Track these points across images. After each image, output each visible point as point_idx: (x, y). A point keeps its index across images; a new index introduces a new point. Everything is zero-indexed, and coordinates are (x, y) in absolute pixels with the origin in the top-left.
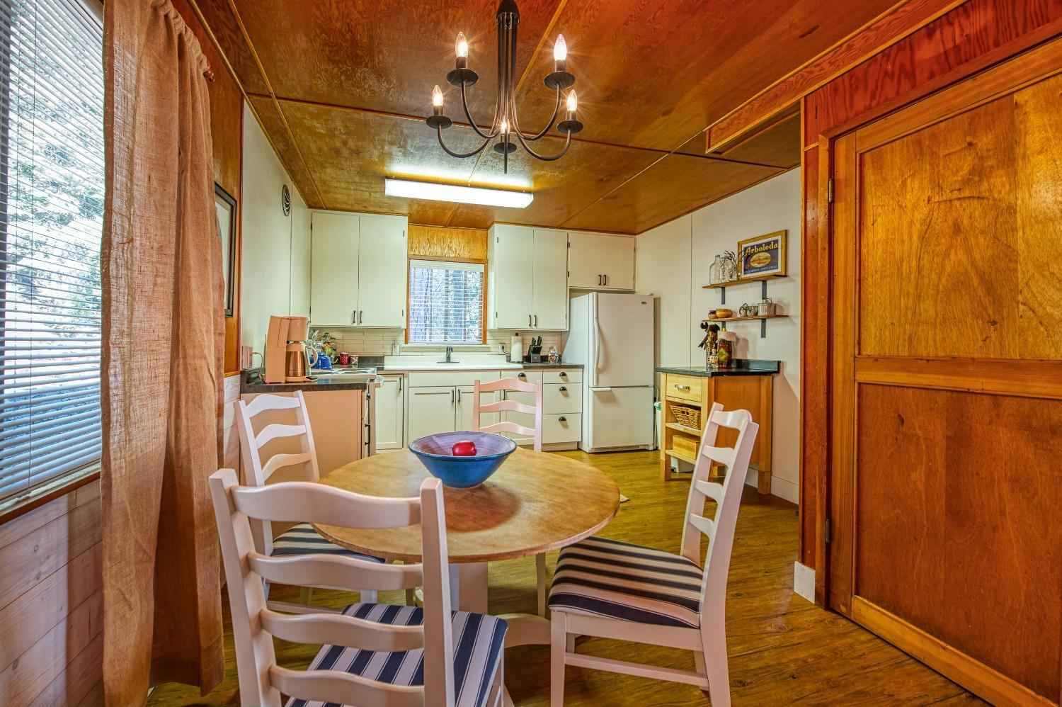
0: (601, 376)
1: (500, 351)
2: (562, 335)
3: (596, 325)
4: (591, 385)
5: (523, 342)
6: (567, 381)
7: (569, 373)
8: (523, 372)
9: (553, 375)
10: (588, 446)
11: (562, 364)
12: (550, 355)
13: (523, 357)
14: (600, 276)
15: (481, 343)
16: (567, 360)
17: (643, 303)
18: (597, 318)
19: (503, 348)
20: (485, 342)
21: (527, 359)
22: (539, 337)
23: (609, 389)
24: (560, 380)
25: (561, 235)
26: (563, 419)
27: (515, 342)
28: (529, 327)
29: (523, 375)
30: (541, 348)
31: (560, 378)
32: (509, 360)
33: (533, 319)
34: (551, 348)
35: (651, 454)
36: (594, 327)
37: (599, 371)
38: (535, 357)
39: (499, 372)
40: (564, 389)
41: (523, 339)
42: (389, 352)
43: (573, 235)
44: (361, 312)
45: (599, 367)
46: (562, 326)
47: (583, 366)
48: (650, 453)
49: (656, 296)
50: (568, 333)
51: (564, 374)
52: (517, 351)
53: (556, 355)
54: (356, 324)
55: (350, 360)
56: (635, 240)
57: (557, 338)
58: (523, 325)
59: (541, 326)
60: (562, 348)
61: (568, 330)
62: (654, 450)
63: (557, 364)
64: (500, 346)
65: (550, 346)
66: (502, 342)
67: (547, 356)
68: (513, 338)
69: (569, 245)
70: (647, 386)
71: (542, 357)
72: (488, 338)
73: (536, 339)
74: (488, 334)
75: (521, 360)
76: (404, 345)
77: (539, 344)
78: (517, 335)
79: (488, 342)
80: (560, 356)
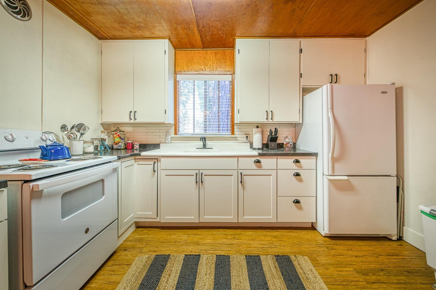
0: (336, 165)
1: (245, 140)
2: (296, 127)
3: (330, 115)
4: (326, 173)
5: (262, 133)
6: (301, 167)
7: (303, 161)
8: (258, 158)
9: (287, 162)
10: (324, 228)
11: (298, 152)
12: (285, 143)
13: (263, 144)
14: (331, 75)
15: (231, 133)
16: (302, 147)
17: (383, 92)
18: (332, 108)
19: (247, 137)
20: (233, 133)
21: (265, 146)
22: (276, 129)
23: (346, 178)
24: (294, 166)
25: (294, 42)
26: (297, 202)
27: (256, 133)
28: (267, 121)
29: (258, 162)
30: (277, 137)
31: (293, 164)
32: (251, 146)
33: (270, 114)
34: (286, 137)
35: (395, 244)
36: (329, 118)
37: (334, 160)
38: (273, 144)
39: (237, 159)
40: (298, 175)
41: (263, 131)
42: (163, 141)
43: (306, 42)
44: (135, 112)
45: (335, 156)
46: (296, 118)
47: (317, 154)
48: (393, 242)
49: (397, 85)
50: (302, 124)
51: (297, 161)
52: (257, 140)
53: (291, 143)
54: (132, 121)
55: (133, 146)
56: (366, 42)
57: (292, 129)
58: (262, 119)
59: (277, 119)
60: (296, 137)
61: (301, 122)
62: (398, 240)
63: (292, 152)
64: (245, 136)
65: (285, 136)
66: (247, 133)
67: (283, 144)
68: (255, 130)
69: (301, 51)
70: (390, 176)
71: (278, 144)
72: (236, 130)
73: (273, 130)
74: (235, 127)
75: (261, 147)
76: (173, 136)
77: (276, 134)
78: (258, 127)
79: (235, 133)
80: (295, 144)
